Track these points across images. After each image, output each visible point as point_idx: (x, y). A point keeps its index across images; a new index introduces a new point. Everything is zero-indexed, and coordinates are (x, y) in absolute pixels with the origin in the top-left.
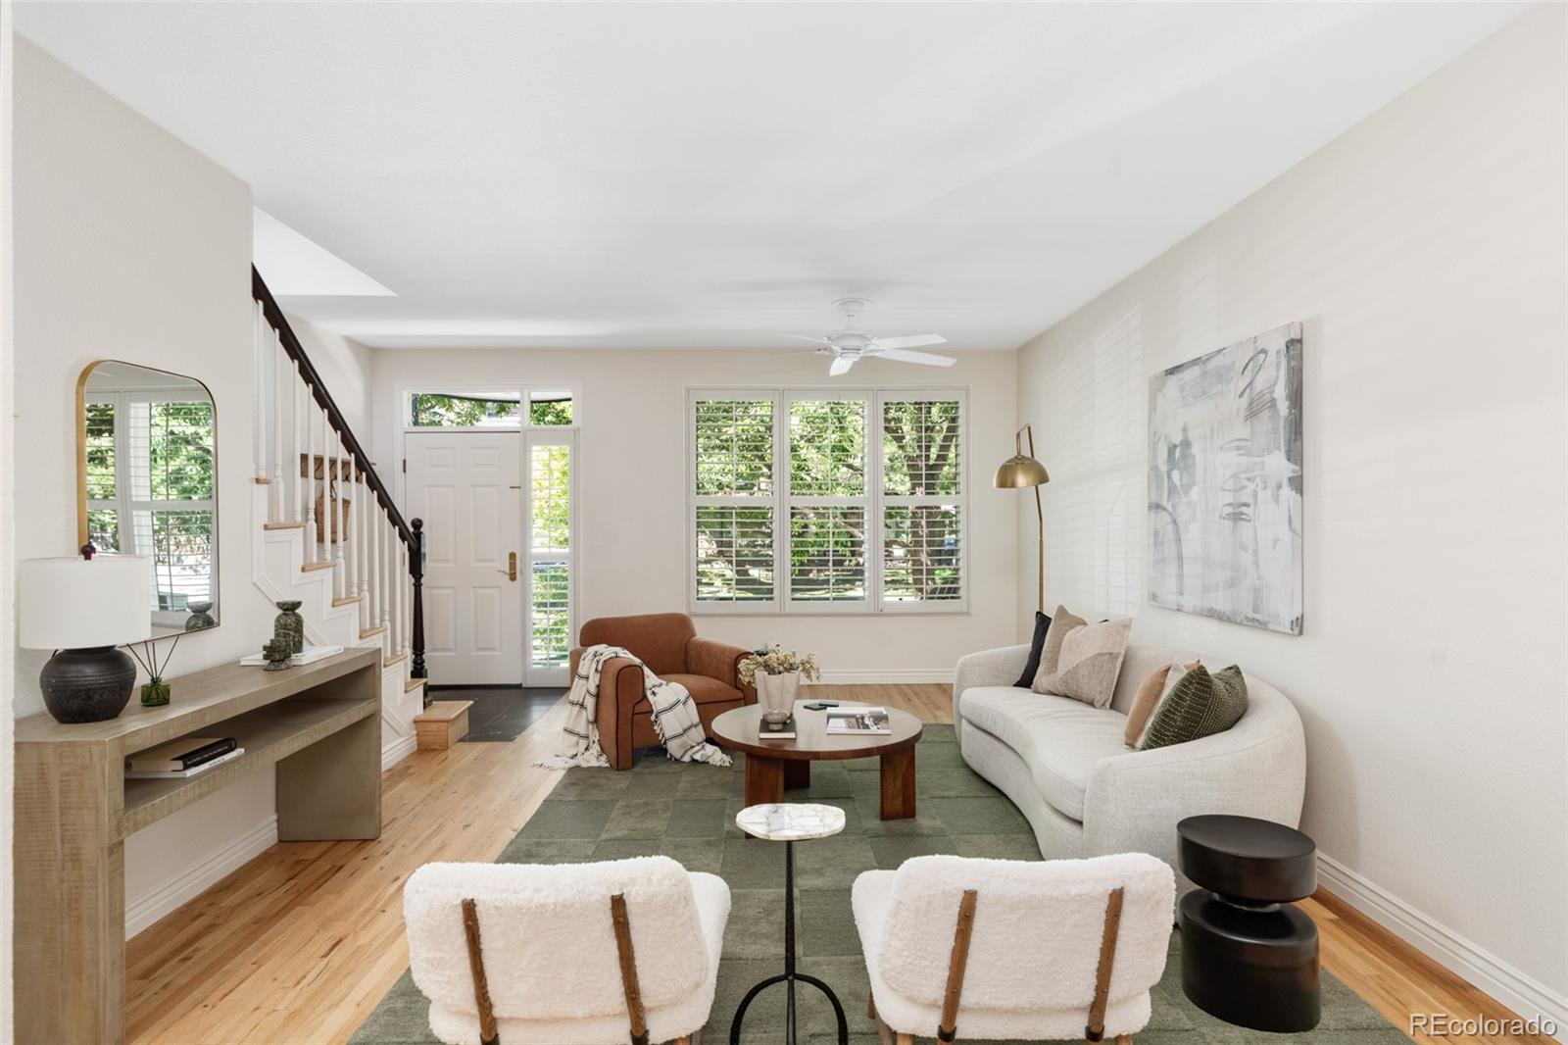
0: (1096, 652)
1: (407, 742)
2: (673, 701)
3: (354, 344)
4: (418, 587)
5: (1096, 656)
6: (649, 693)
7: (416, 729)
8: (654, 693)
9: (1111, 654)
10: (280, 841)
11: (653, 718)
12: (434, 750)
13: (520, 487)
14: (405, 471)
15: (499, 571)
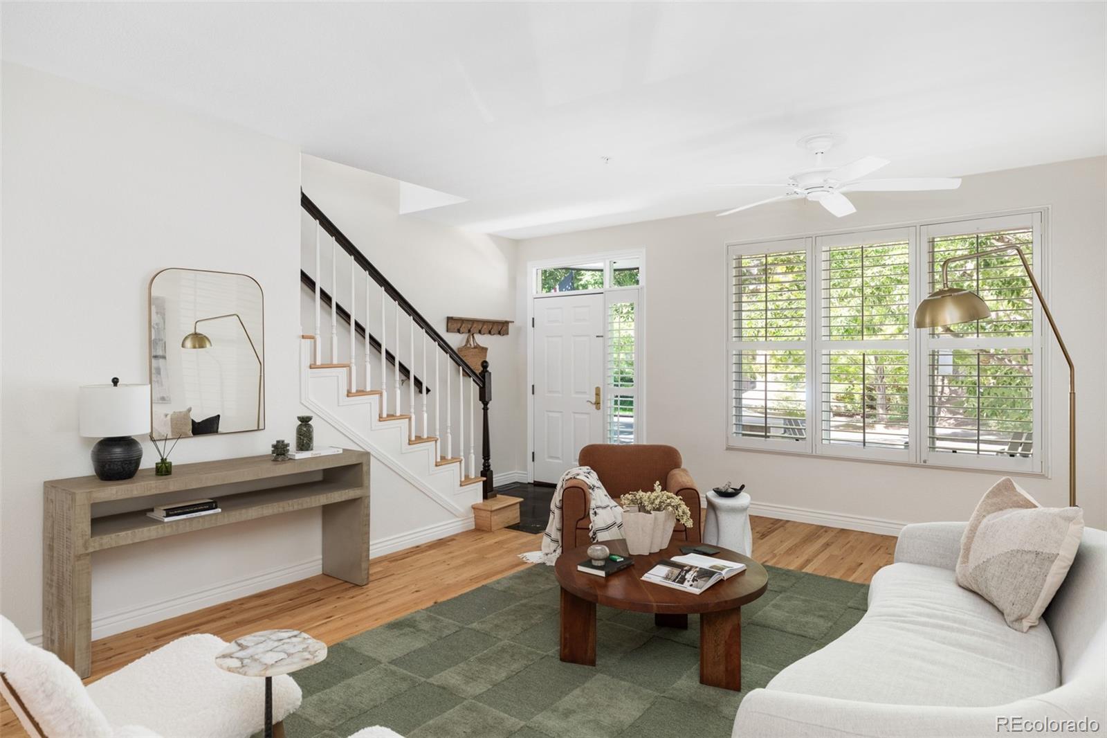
0: (1015, 548)
1: (465, 521)
2: (610, 522)
3: (496, 238)
4: (485, 409)
5: (1014, 553)
6: (591, 512)
7: (474, 513)
8: (595, 513)
9: (1037, 554)
10: (323, 574)
11: (591, 534)
12: (483, 531)
13: (602, 336)
14: (533, 326)
15: (588, 401)
